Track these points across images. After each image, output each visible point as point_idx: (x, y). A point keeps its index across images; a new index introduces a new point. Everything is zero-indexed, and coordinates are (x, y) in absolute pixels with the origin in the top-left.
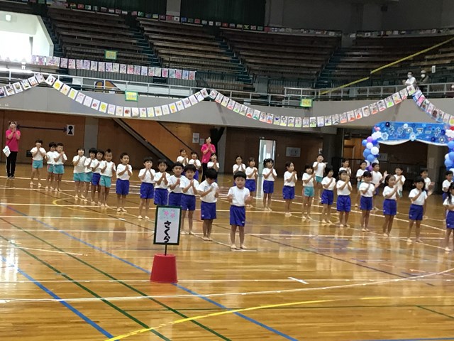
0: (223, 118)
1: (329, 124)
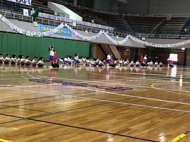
1: (172, 46)
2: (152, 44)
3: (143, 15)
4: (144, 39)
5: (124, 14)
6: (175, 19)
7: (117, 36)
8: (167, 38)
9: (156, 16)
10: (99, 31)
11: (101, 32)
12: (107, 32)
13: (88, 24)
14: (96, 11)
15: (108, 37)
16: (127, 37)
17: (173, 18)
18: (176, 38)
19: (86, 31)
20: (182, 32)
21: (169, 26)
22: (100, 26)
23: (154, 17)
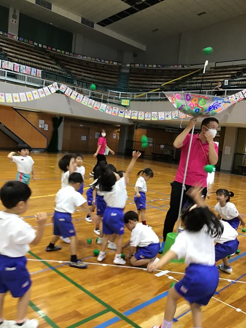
0: (71, 109)
2: (117, 111)
3: (163, 66)
9: (185, 67)
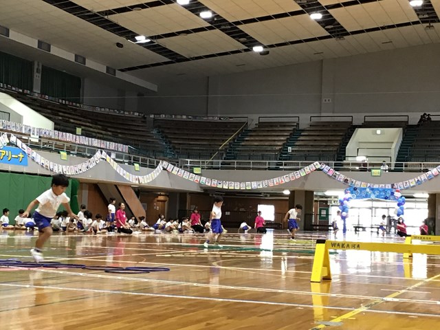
1: (261, 187)
2: (216, 182)
3: (195, 117)
4: (197, 170)
5: (152, 116)
6: (267, 126)
7: (137, 165)
8: (249, 169)
9: (223, 120)
10: (95, 154)
11: (98, 154)
12: (113, 156)
13: (69, 137)
14: (86, 108)
15: (115, 166)
16: (160, 167)
17: (261, 125)
18: (269, 169)
19: (64, 154)
20: (282, 155)
21: (252, 142)
22: (96, 142)
23: (220, 121)
